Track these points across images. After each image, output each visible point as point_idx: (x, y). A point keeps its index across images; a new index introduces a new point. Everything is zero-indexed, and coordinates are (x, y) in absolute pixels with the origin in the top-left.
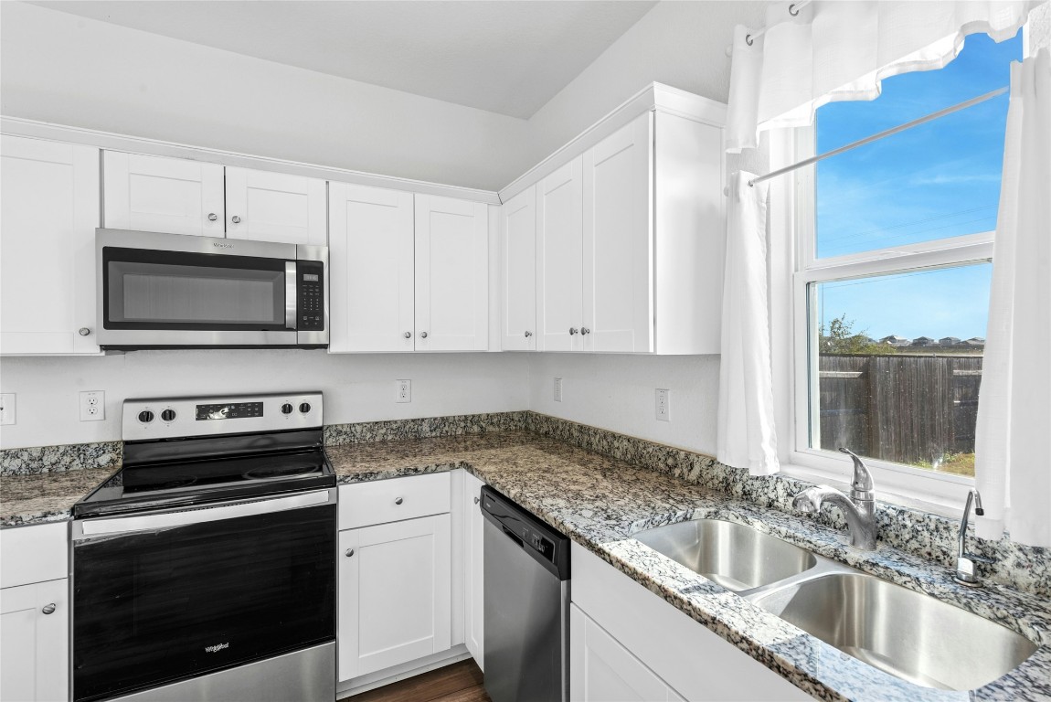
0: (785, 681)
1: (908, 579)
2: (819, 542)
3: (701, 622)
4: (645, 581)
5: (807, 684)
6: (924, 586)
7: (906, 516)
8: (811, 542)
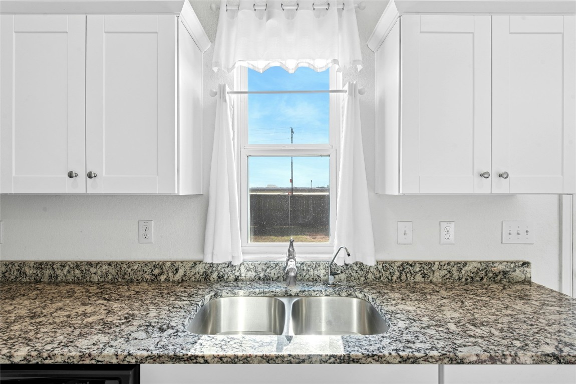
0: (358, 365)
1: (318, 292)
2: (277, 290)
3: (299, 363)
4: (246, 360)
5: (369, 359)
6: (323, 293)
7: (304, 265)
8: (273, 292)
